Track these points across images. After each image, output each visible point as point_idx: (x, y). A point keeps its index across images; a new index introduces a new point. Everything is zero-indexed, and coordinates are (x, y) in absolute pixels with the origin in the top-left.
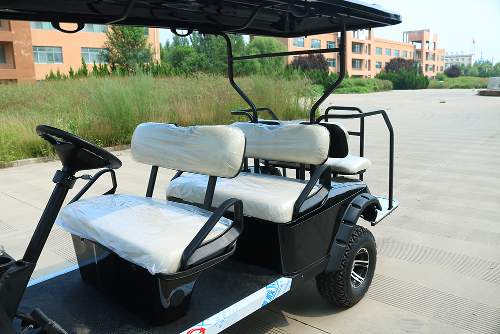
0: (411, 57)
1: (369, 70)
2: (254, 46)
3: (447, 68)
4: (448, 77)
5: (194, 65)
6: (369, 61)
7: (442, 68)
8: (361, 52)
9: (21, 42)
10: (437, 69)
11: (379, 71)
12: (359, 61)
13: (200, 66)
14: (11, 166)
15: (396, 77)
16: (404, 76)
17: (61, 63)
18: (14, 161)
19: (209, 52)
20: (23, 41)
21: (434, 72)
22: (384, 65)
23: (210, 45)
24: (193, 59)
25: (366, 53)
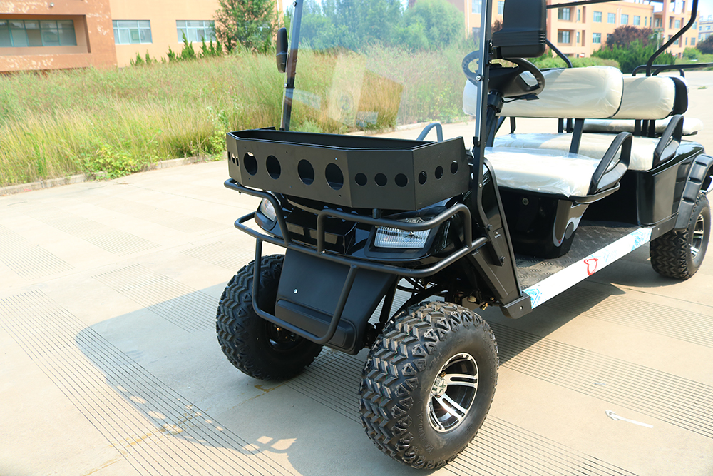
0: (646, 24)
1: (583, 45)
2: (416, 14)
3: (700, 40)
4: (703, 53)
5: (333, 43)
6: (583, 31)
7: (693, 40)
8: (570, 19)
9: (97, 15)
10: (686, 41)
11: (597, 47)
12: (568, 33)
13: (341, 44)
14: (154, 168)
15: (624, 54)
16: (636, 53)
17: (150, 43)
18: (158, 162)
19: (350, 23)
20: (99, 14)
21: (680, 46)
22: (604, 38)
23: (351, 13)
24: (331, 33)
25: (579, 19)
